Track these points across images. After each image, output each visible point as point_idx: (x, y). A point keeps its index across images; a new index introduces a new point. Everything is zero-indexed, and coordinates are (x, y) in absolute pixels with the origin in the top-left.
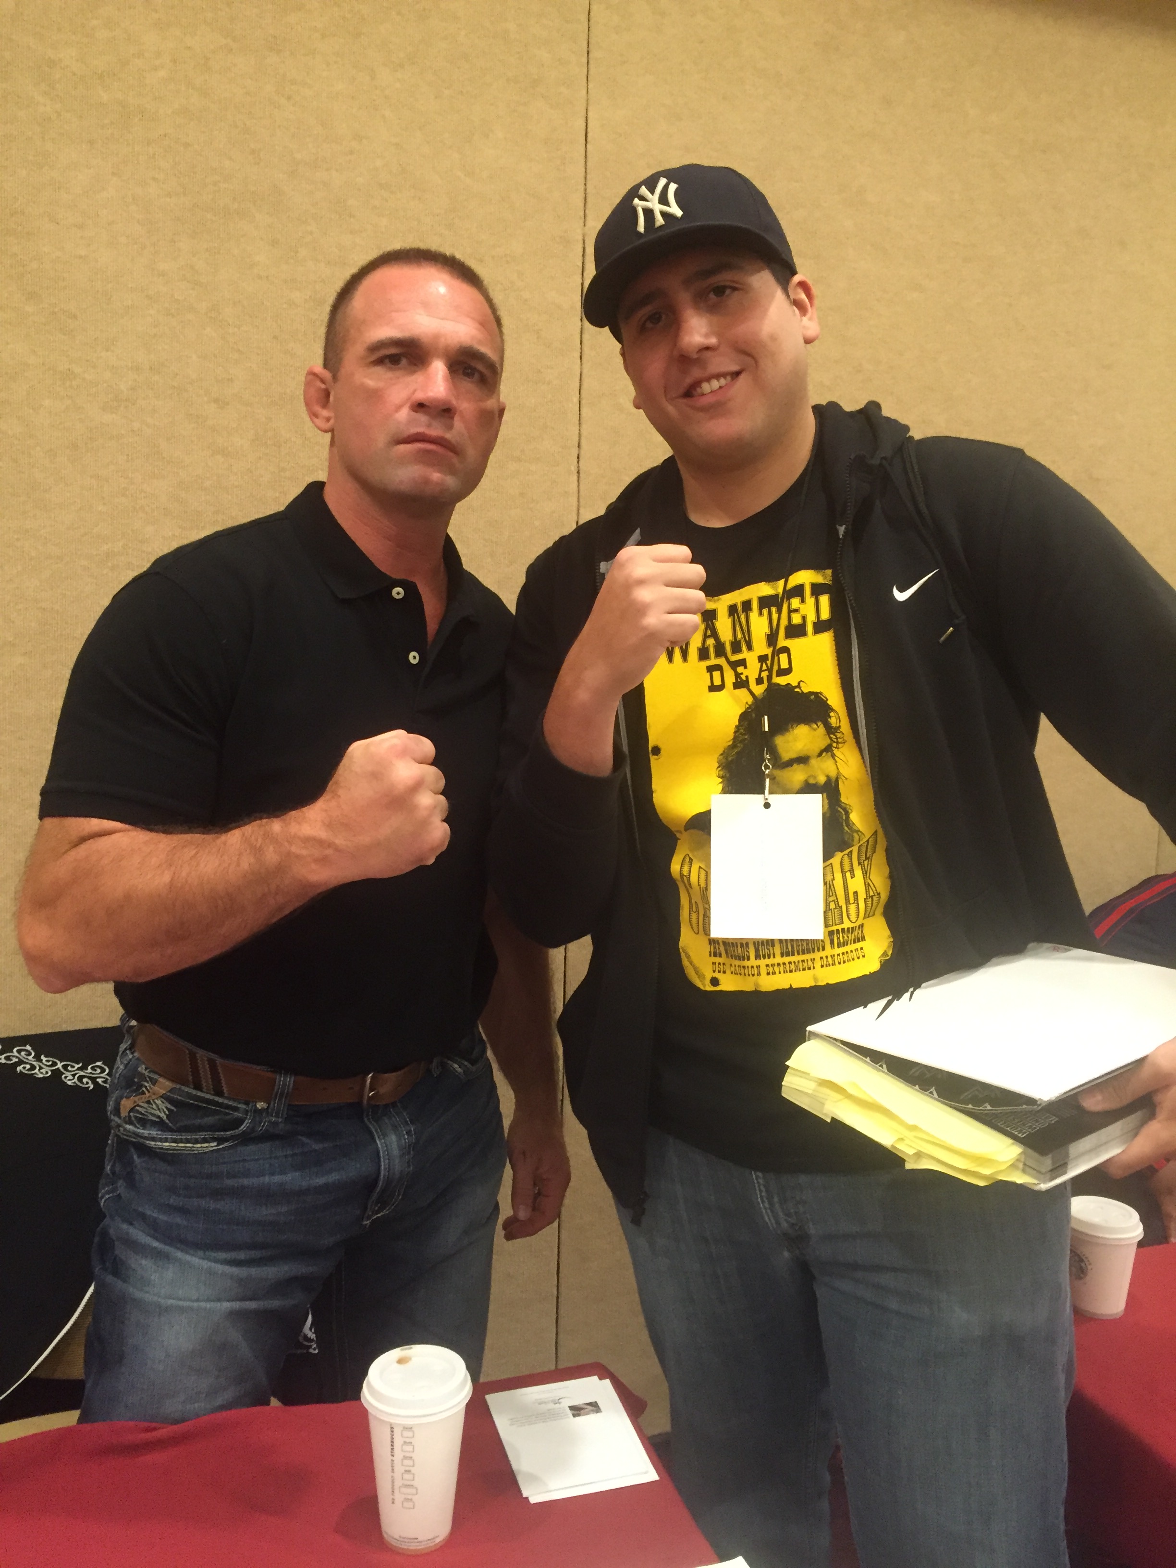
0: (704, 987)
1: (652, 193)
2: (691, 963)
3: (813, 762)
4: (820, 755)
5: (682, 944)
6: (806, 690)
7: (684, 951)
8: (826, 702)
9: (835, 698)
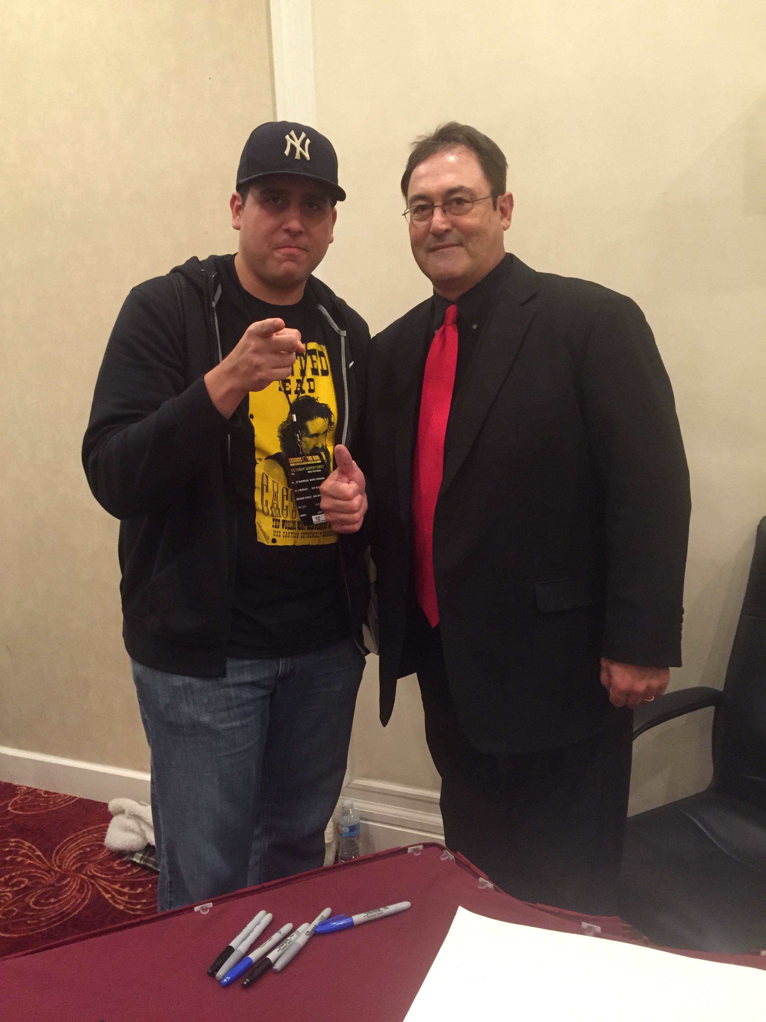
0: (268, 543)
1: (298, 139)
2: (262, 530)
3: (320, 436)
4: (323, 434)
5: (257, 520)
6: (320, 402)
7: (258, 524)
8: (330, 409)
9: (333, 408)
